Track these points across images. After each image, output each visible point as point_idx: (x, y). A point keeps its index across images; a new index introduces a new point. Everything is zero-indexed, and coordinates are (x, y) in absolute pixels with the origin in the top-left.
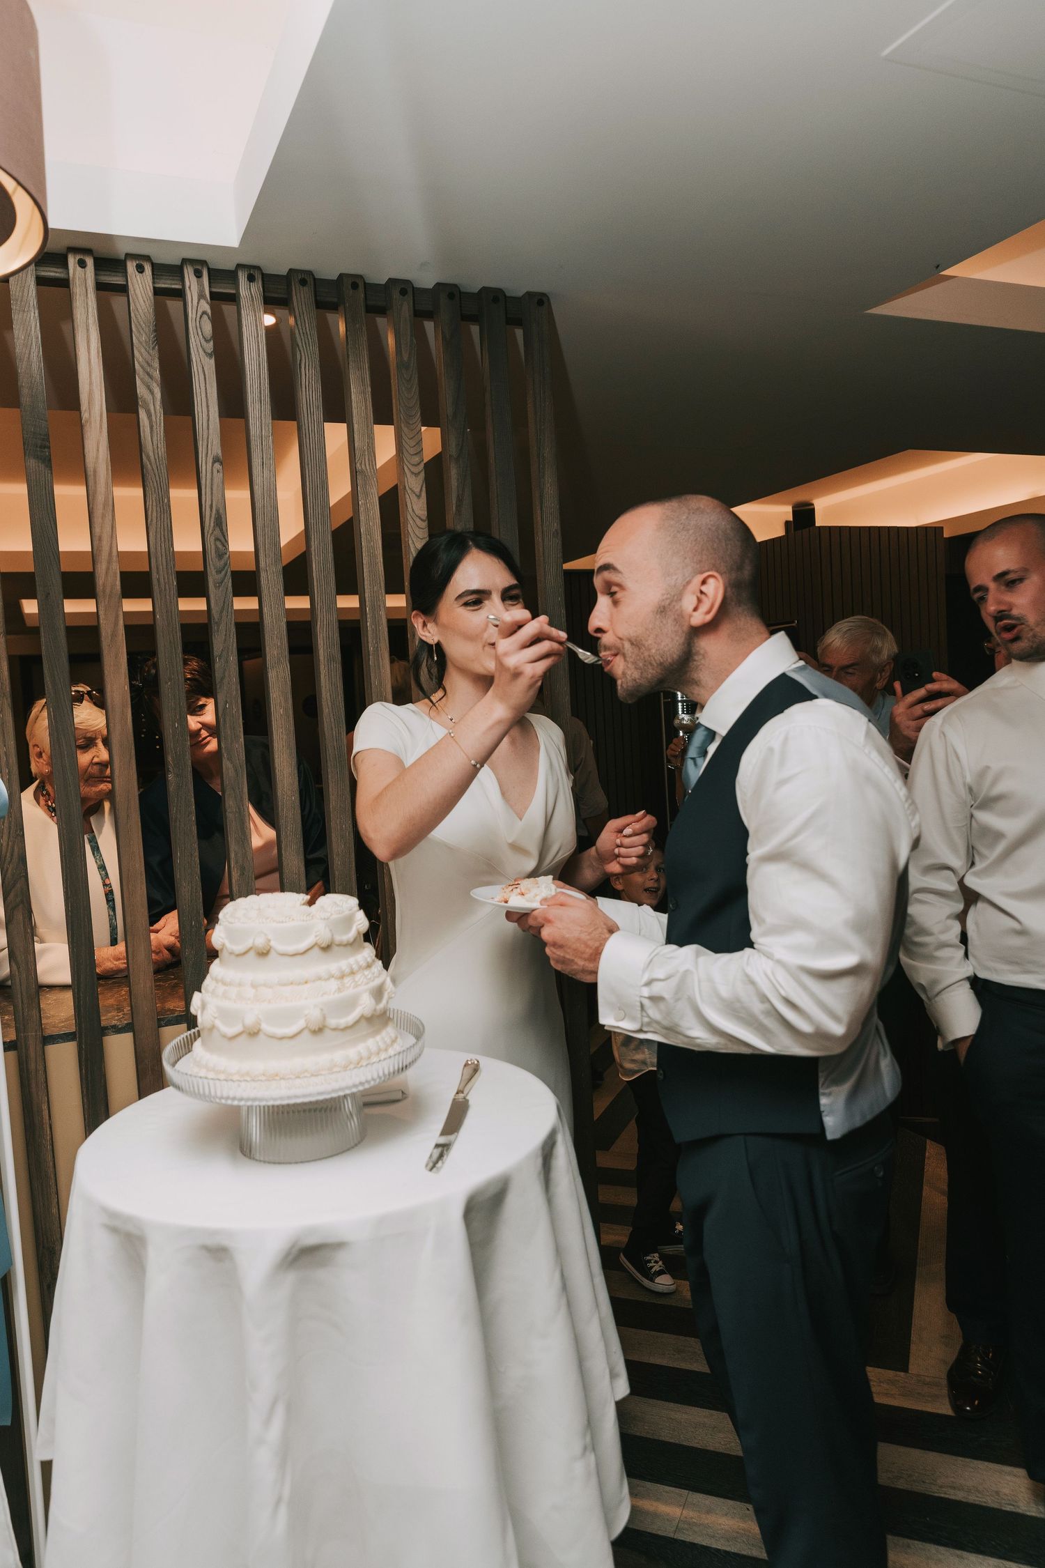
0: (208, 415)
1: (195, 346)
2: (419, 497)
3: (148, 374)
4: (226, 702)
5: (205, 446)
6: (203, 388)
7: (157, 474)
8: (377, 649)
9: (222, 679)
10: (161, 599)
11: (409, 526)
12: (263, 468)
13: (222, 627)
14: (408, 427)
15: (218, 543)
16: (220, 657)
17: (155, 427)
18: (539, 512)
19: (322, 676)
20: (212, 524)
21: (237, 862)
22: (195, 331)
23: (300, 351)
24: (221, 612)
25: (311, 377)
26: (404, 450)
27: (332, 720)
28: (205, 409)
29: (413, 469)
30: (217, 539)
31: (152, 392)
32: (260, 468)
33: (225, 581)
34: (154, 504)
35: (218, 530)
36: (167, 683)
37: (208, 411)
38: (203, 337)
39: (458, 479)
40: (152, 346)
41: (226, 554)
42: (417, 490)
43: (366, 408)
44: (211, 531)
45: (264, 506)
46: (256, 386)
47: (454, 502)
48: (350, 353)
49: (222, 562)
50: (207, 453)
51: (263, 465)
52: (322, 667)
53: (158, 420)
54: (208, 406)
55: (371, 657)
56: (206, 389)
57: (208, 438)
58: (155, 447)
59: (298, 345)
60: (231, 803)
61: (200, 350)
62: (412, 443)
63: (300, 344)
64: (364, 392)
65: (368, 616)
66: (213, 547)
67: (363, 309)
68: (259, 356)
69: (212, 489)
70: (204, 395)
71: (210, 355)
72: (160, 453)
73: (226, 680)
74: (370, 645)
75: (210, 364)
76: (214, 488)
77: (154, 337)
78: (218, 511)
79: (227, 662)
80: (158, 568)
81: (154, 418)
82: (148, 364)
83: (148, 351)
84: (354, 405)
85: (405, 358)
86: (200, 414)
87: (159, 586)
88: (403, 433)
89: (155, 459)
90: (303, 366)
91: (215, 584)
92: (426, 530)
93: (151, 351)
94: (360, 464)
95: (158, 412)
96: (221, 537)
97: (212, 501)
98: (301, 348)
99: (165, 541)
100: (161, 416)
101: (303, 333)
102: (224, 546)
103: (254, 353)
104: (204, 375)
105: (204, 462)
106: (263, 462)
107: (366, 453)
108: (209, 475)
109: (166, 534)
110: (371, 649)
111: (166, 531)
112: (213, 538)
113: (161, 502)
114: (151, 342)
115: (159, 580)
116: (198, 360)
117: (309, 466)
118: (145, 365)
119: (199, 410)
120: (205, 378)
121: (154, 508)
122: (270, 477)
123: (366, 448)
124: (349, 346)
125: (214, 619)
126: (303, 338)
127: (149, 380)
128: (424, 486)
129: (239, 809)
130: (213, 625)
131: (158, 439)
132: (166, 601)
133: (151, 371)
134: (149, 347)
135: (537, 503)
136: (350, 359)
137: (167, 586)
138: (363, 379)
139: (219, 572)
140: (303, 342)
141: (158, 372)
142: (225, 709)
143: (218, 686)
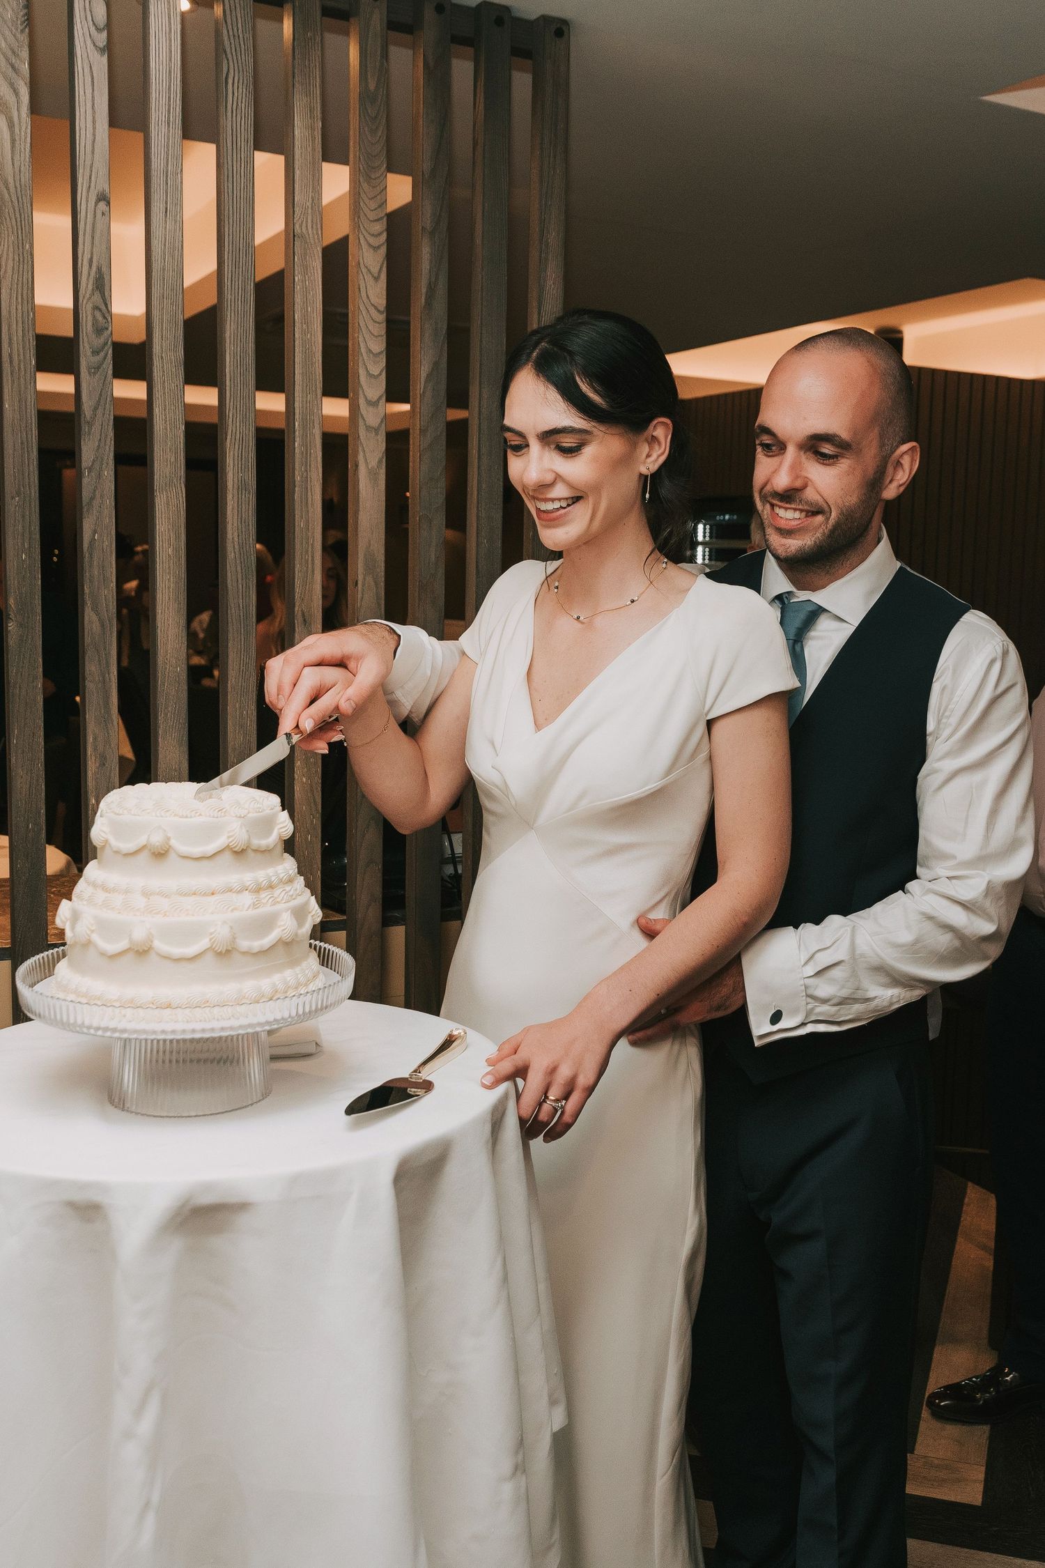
0: (94, 135)
1: (80, 34)
2: (376, 279)
3: (13, 66)
4: (95, 532)
5: (87, 177)
6: (89, 96)
7: (17, 209)
8: (306, 480)
9: (92, 499)
10: (13, 381)
11: (361, 317)
12: (166, 216)
13: (96, 428)
14: (369, 183)
15: (98, 314)
16: (90, 470)
17: (18, 142)
19: (229, 508)
20: (90, 287)
22: (82, 13)
23: (228, 60)
24: (96, 409)
25: (240, 97)
26: (362, 214)
27: (239, 568)
28: (90, 125)
29: (372, 240)
30: (96, 308)
31: (16, 92)
32: (162, 215)
33: (104, 366)
34: (11, 249)
35: (98, 294)
36: (13, 498)
37: (94, 128)
38: (94, 24)
39: (431, 262)
40: (20, 28)
41: (107, 329)
42: (375, 270)
43: (314, 149)
44: (88, 295)
45: (164, 269)
46: (163, 101)
47: (424, 290)
48: (296, 71)
49: (102, 340)
50: (90, 187)
51: (166, 212)
52: (229, 497)
53: (23, 134)
54: (94, 122)
55: (297, 489)
56: (93, 97)
57: (91, 167)
58: (17, 172)
59: (225, 52)
60: (93, 668)
61: (89, 42)
62: (373, 205)
63: (228, 48)
64: (313, 129)
65: (297, 433)
66: (90, 318)
67: (319, 13)
68: (170, 60)
69: (93, 238)
70: (89, 102)
71: (102, 51)
72: (23, 180)
73: (96, 503)
74: (297, 473)
75: (101, 63)
76: (97, 238)
77: (24, 16)
78: (99, 270)
79: (99, 476)
80: (10, 339)
81: (17, 130)
82: (14, 52)
83: (15, 36)
84: (297, 143)
85: (372, 86)
86: (83, 132)
87: (11, 362)
88: (363, 195)
89: (16, 187)
90: (230, 81)
91: (89, 368)
92: (384, 325)
93: (18, 35)
94: (301, 226)
95: (23, 121)
96: (103, 308)
97: (92, 254)
98: (229, 56)
99: (22, 302)
100: (26, 128)
101: (234, 36)
102: (105, 317)
103: (164, 56)
104: (93, 78)
105: (84, 198)
106: (166, 209)
107: (310, 210)
108: (90, 216)
109: (25, 292)
110: (298, 478)
111: (25, 288)
112: (90, 306)
113: (21, 248)
114: (19, 22)
115: (10, 355)
116: (85, 56)
117: (231, 220)
118: (9, 53)
119: (83, 126)
120: (93, 82)
121: (11, 255)
122: (175, 230)
123: (309, 204)
124: (296, 62)
125: (85, 417)
126: (233, 41)
127: (14, 75)
128: (385, 265)
129: (104, 677)
130: (83, 425)
131: (22, 159)
132: (19, 385)
133: (17, 63)
134: (17, 30)
135: (533, 304)
136: (296, 79)
137: (22, 365)
138: (311, 109)
139: (96, 353)
140: (233, 48)
141: (26, 65)
142: (92, 540)
143: (84, 509)
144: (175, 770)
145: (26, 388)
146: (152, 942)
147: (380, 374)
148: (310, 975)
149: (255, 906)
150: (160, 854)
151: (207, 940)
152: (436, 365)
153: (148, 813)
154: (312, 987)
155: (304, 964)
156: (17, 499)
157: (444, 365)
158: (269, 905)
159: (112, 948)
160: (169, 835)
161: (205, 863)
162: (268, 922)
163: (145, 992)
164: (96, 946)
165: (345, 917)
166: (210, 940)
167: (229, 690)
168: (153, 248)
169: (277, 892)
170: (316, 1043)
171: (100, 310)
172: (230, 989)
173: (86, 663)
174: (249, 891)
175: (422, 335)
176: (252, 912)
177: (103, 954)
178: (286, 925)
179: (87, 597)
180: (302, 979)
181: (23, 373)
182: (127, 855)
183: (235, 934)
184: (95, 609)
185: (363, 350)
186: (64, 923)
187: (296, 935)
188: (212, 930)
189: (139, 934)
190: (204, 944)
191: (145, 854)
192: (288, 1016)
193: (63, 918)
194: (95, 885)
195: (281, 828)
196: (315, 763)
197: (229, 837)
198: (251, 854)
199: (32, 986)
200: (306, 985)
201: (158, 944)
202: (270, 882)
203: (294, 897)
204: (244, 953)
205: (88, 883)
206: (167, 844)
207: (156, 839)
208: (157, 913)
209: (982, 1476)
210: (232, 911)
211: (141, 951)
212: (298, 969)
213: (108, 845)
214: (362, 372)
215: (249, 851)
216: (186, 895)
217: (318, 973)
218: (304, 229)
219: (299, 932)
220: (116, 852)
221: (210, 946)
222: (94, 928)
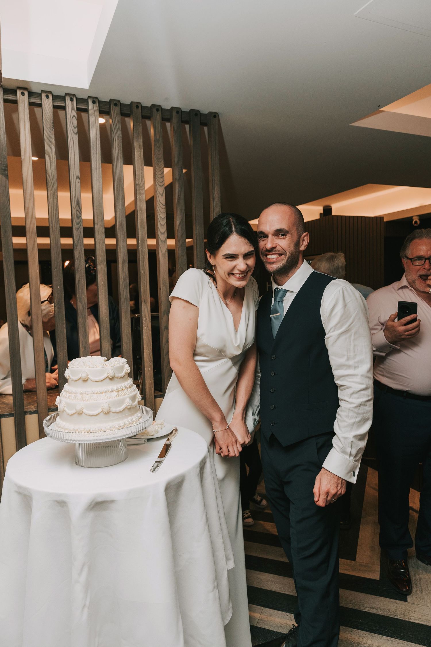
0: (75, 159)
1: (69, 130)
2: (162, 195)
3: (50, 141)
4: (80, 278)
5: (73, 172)
6: (73, 148)
8: (143, 258)
9: (78, 268)
10: (53, 235)
11: (158, 207)
13: (79, 247)
14: (158, 167)
15: (78, 213)
16: (77, 260)
17: (52, 163)
18: (212, 203)
19: (120, 269)
20: (75, 204)
21: (82, 345)
22: (70, 124)
23: (114, 133)
24: (78, 241)
25: (118, 144)
26: (156, 176)
27: (124, 287)
29: (159, 183)
30: (77, 210)
31: (51, 148)
32: (96, 181)
33: (80, 228)
34: (51, 195)
35: (77, 206)
36: (54, 270)
37: (75, 157)
38: (73, 126)
39: (179, 189)
40: (52, 129)
41: (81, 217)
42: (161, 193)
43: (141, 157)
44: (74, 207)
46: (95, 147)
47: (177, 198)
48: (135, 135)
49: (79, 220)
50: (74, 174)
52: (120, 265)
53: (53, 160)
54: (74, 155)
55: (140, 261)
56: (74, 148)
57: (74, 168)
58: (52, 171)
60: (81, 320)
61: (72, 131)
62: (160, 173)
63: (114, 131)
64: (140, 152)
65: (140, 244)
66: (75, 214)
67: (140, 117)
68: (96, 135)
69: (75, 190)
70: (73, 151)
71: (76, 134)
72: (54, 174)
73: (79, 269)
74: (140, 256)
75: (76, 137)
76: (77, 191)
77: (52, 126)
78: (78, 199)
79: (80, 261)
80: (52, 222)
81: (52, 159)
82: (50, 136)
83: (50, 131)
84: (136, 156)
85: (158, 138)
86: (71, 158)
87: (52, 229)
88: (157, 171)
89: (52, 176)
92: (165, 209)
93: (51, 131)
94: (138, 181)
95: (53, 157)
96: (79, 210)
97: (75, 195)
99: (55, 211)
100: (54, 159)
101: (115, 126)
103: (94, 134)
104: (73, 142)
105: (72, 178)
107: (141, 177)
108: (74, 184)
109: (56, 207)
110: (141, 258)
111: (56, 206)
112: (75, 210)
113: (54, 194)
114: (51, 128)
115: (52, 227)
116: (71, 135)
117: (117, 181)
118: (49, 137)
119: (71, 157)
120: (74, 143)
121: (51, 197)
123: (140, 174)
124: (134, 132)
125: (75, 244)
126: (115, 128)
127: (50, 143)
128: (164, 191)
129: (84, 323)
130: (75, 246)
131: (54, 168)
132: (55, 236)
133: (51, 140)
134: (50, 130)
135: (211, 199)
136: (135, 137)
137: (56, 229)
138: (140, 146)
139: (78, 224)
140: (115, 130)
141: (54, 140)
142: (79, 281)
143: (76, 272)
145: (57, 236)
146: (83, 410)
147: (165, 224)
148: (137, 418)
149: (117, 396)
150: (85, 380)
151: (101, 409)
152: (182, 220)
153: (82, 367)
154: (138, 423)
155: (135, 415)
156: (56, 270)
157: (184, 220)
158: (122, 396)
159: (71, 412)
160: (88, 374)
161: (100, 382)
162: (122, 402)
163: (82, 427)
164: (66, 412)
166: (102, 409)
167: (122, 324)
168: (94, 191)
169: (125, 391)
172: (109, 425)
174: (115, 392)
175: (177, 211)
176: (116, 399)
177: (68, 414)
178: (128, 403)
180: (134, 420)
182: (75, 381)
183: (110, 406)
184: (80, 302)
185: (159, 217)
186: (58, 404)
187: (132, 405)
188: (102, 406)
189: (79, 408)
190: (100, 410)
191: (81, 381)
193: (58, 403)
194: (66, 391)
195: (126, 370)
196: (150, 346)
197: (107, 374)
198: (116, 379)
199: (48, 427)
200: (136, 422)
201: (85, 411)
202: (122, 388)
203: (131, 393)
204: (114, 413)
206: (87, 377)
207: (84, 376)
208: (85, 400)
209: (379, 569)
210: (109, 398)
211: (79, 413)
212: (133, 417)
213: (70, 378)
214: (159, 224)
215: (115, 378)
216: (94, 394)
217: (141, 417)
218: (139, 182)
219: (133, 404)
220: (72, 380)
221: (102, 411)
222: (65, 406)
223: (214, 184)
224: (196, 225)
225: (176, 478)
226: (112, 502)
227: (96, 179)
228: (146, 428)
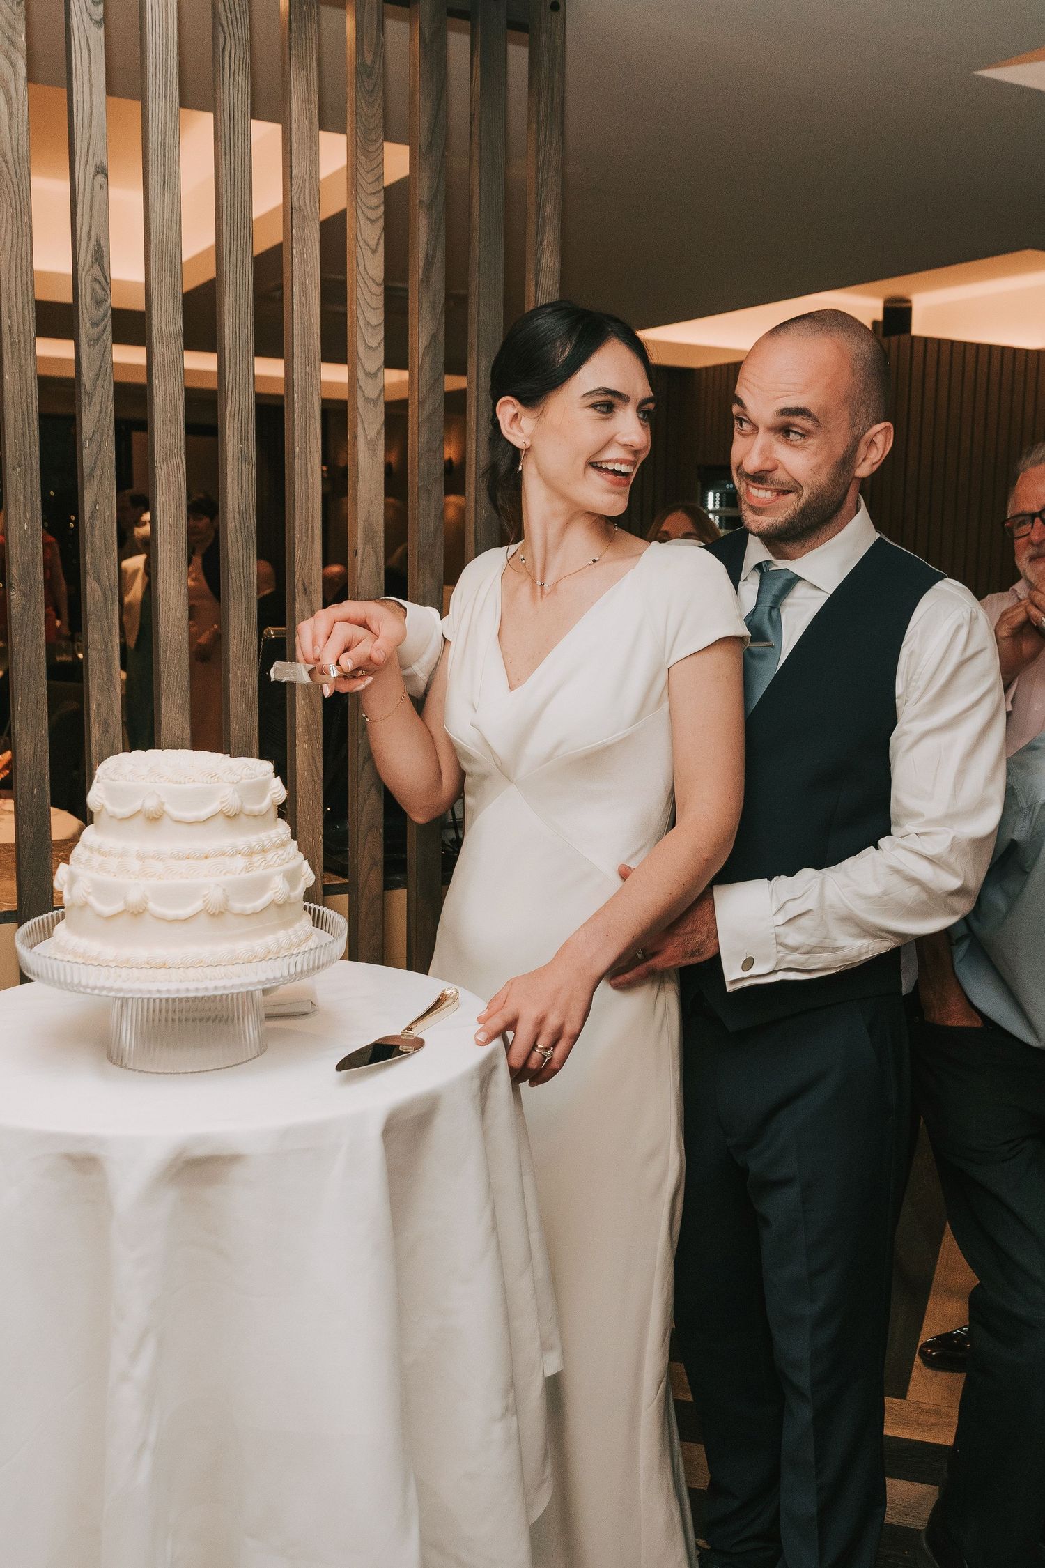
0: (91, 107)
1: (77, 8)
2: (374, 252)
3: (9, 39)
4: (96, 502)
5: (84, 151)
6: (86, 69)
7: (15, 181)
8: (305, 451)
9: (93, 469)
10: (13, 354)
11: (359, 289)
12: (164, 189)
13: (96, 400)
14: (365, 157)
15: (97, 286)
16: (91, 440)
17: (15, 115)
18: (532, 289)
19: (229, 479)
20: (89, 259)
21: (99, 715)
23: (224, 33)
24: (96, 380)
25: (237, 71)
26: (359, 187)
27: (239, 539)
28: (87, 97)
29: (368, 213)
30: (95, 280)
31: (13, 65)
32: (160, 188)
33: (104, 337)
34: (10, 222)
35: (96, 266)
36: (14, 468)
37: (92, 101)
39: (428, 236)
41: (106, 301)
42: (373, 243)
44: (86, 268)
45: (162, 242)
46: (161, 74)
47: (421, 264)
48: (293, 44)
49: (101, 312)
50: (87, 160)
51: (164, 185)
52: (229, 467)
53: (20, 106)
55: (296, 460)
56: (90, 70)
57: (89, 139)
58: (15, 143)
59: (222, 25)
60: (96, 636)
61: (85, 15)
62: (370, 178)
63: (225, 24)
64: (309, 101)
65: (296, 405)
66: (89, 291)
68: (167, 33)
69: (91, 211)
70: (86, 78)
71: (98, 24)
72: (20, 152)
73: (97, 474)
74: (296, 444)
75: (97, 37)
76: (95, 209)
78: (98, 242)
79: (100, 447)
80: (10, 311)
81: (14, 102)
82: (9, 23)
83: (11, 9)
85: (368, 60)
86: (80, 104)
87: (11, 334)
88: (360, 169)
89: (14, 160)
90: (227, 54)
91: (88, 340)
92: (382, 298)
93: (15, 8)
94: (298, 198)
95: (20, 94)
96: (101, 278)
97: (90, 227)
98: (226, 29)
99: (22, 274)
100: (24, 101)
101: (230, 9)
102: (104, 290)
103: (160, 29)
104: (89, 50)
105: (82, 171)
106: (164, 182)
107: (307, 184)
108: (88, 189)
109: (24, 264)
110: (297, 450)
111: (24, 261)
112: (89, 278)
113: (19, 219)
115: (10, 327)
116: (81, 29)
117: (229, 193)
118: (6, 27)
119: (80, 99)
120: (90, 56)
121: (9, 228)
122: (173, 203)
123: (306, 177)
124: (293, 34)
125: (85, 388)
126: (229, 14)
127: (11, 48)
128: (383, 238)
129: (106, 646)
130: (83, 396)
131: (20, 131)
133: (14, 37)
134: (12, 2)
135: (531, 277)
136: (293, 52)
137: (22, 336)
138: (308, 83)
139: (95, 325)
140: (230, 21)
141: (23, 39)
142: (93, 512)
143: (86, 479)
144: (178, 737)
145: (26, 360)
146: (147, 903)
147: (379, 346)
148: (303, 937)
149: (247, 869)
150: (155, 819)
151: (202, 902)
152: (434, 337)
153: (143, 779)
154: (304, 948)
155: (297, 926)
156: (18, 469)
157: (442, 337)
158: (262, 867)
159: (108, 910)
160: (163, 800)
161: (198, 826)
162: (261, 885)
163: (141, 953)
164: (92, 908)
165: (347, 881)
166: (204, 901)
167: (231, 657)
168: (151, 221)
169: (270, 856)
170: (312, 1002)
171: (100, 283)
172: (223, 949)
173: (89, 631)
174: (242, 855)
175: (420, 308)
176: (244, 875)
177: (99, 916)
178: (278, 888)
179: (89, 565)
180: (295, 940)
181: (23, 345)
182: (122, 819)
183: (228, 896)
184: (97, 578)
185: (361, 322)
186: (62, 886)
187: (289, 897)
188: (205, 893)
189: (134, 896)
190: (198, 905)
191: (140, 819)
192: (280, 976)
193: (62, 883)
194: (91, 849)
195: (274, 793)
196: (317, 730)
197: (222, 802)
198: (243, 819)
199: (31, 947)
200: (299, 945)
201: (152, 906)
202: (263, 846)
203: (286, 860)
204: (237, 915)
205: (85, 847)
206: (162, 809)
207: (151, 804)
208: (152, 876)
210: (226, 874)
211: (136, 913)
212: (290, 931)
213: (104, 810)
214: (360, 344)
215: (242, 816)
216: (180, 858)
217: (312, 934)
218: (302, 202)
219: (292, 894)
220: (112, 817)
221: (203, 908)
222: (90, 890)
223: (540, 229)
224: (478, 355)
225: (414, 1102)
226: (234, 1159)
227: (160, 179)
228: (323, 965)
